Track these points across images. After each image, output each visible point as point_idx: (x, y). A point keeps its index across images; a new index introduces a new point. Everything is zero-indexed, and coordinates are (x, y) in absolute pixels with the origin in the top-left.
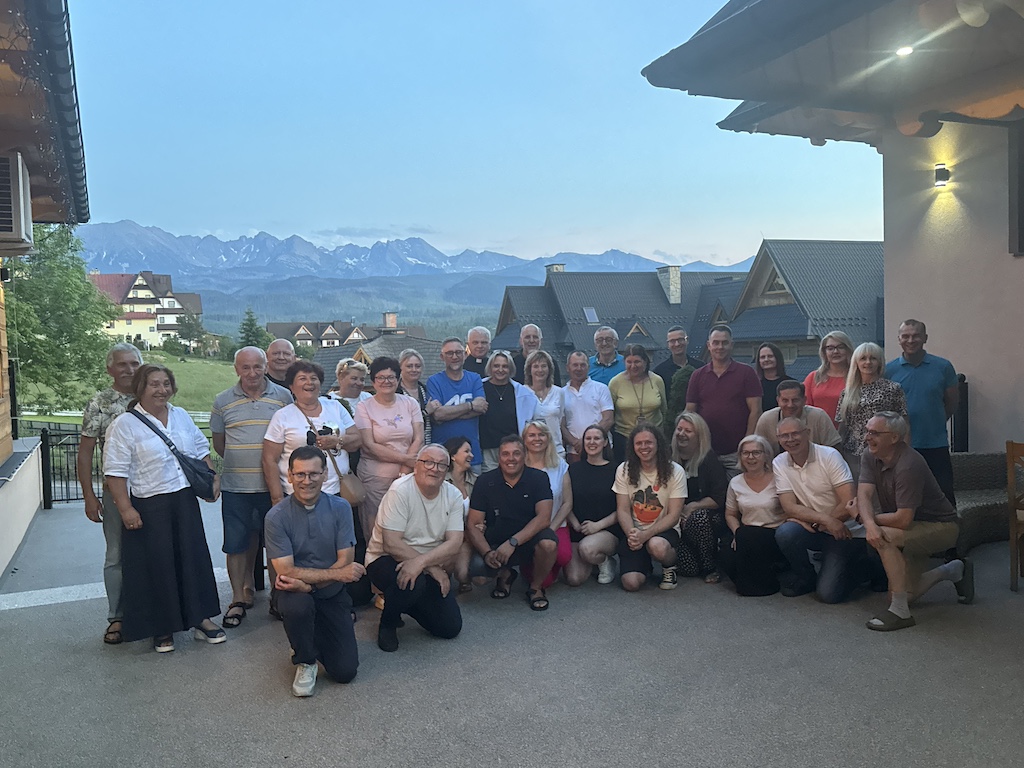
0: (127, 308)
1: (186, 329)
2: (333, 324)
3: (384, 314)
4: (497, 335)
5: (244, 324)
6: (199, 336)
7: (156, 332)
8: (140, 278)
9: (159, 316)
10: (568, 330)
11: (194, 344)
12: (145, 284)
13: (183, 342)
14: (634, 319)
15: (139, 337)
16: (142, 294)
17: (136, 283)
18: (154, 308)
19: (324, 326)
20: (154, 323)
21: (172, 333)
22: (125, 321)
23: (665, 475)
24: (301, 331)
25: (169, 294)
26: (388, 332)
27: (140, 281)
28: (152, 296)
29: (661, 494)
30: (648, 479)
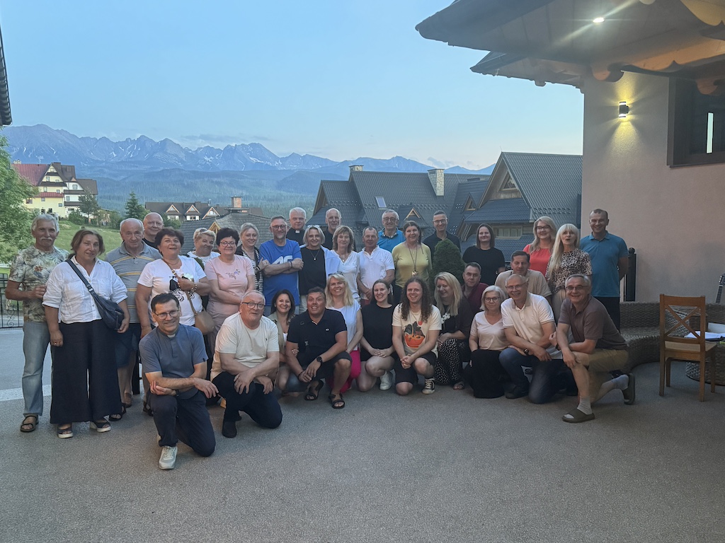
0: (42, 189)
1: (86, 205)
2: (194, 204)
3: (233, 198)
4: (314, 215)
5: (128, 203)
6: (95, 211)
7: (63, 207)
8: (51, 167)
9: (66, 196)
10: (365, 213)
11: (91, 217)
12: (55, 171)
13: (84, 215)
14: (411, 206)
15: (50, 210)
16: (53, 179)
17: (49, 171)
18: (62, 190)
19: (188, 206)
20: (62, 201)
21: (76, 208)
22: (40, 199)
23: (426, 313)
24: (171, 209)
25: (73, 180)
26: (235, 211)
27: (51, 170)
28: (61, 181)
29: (424, 327)
30: (415, 317)
